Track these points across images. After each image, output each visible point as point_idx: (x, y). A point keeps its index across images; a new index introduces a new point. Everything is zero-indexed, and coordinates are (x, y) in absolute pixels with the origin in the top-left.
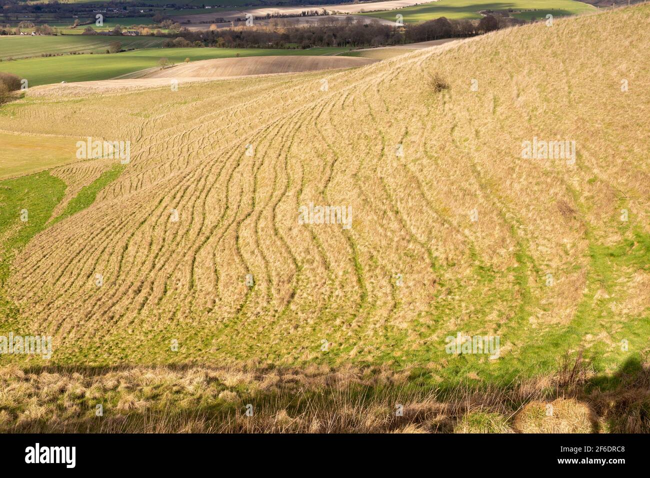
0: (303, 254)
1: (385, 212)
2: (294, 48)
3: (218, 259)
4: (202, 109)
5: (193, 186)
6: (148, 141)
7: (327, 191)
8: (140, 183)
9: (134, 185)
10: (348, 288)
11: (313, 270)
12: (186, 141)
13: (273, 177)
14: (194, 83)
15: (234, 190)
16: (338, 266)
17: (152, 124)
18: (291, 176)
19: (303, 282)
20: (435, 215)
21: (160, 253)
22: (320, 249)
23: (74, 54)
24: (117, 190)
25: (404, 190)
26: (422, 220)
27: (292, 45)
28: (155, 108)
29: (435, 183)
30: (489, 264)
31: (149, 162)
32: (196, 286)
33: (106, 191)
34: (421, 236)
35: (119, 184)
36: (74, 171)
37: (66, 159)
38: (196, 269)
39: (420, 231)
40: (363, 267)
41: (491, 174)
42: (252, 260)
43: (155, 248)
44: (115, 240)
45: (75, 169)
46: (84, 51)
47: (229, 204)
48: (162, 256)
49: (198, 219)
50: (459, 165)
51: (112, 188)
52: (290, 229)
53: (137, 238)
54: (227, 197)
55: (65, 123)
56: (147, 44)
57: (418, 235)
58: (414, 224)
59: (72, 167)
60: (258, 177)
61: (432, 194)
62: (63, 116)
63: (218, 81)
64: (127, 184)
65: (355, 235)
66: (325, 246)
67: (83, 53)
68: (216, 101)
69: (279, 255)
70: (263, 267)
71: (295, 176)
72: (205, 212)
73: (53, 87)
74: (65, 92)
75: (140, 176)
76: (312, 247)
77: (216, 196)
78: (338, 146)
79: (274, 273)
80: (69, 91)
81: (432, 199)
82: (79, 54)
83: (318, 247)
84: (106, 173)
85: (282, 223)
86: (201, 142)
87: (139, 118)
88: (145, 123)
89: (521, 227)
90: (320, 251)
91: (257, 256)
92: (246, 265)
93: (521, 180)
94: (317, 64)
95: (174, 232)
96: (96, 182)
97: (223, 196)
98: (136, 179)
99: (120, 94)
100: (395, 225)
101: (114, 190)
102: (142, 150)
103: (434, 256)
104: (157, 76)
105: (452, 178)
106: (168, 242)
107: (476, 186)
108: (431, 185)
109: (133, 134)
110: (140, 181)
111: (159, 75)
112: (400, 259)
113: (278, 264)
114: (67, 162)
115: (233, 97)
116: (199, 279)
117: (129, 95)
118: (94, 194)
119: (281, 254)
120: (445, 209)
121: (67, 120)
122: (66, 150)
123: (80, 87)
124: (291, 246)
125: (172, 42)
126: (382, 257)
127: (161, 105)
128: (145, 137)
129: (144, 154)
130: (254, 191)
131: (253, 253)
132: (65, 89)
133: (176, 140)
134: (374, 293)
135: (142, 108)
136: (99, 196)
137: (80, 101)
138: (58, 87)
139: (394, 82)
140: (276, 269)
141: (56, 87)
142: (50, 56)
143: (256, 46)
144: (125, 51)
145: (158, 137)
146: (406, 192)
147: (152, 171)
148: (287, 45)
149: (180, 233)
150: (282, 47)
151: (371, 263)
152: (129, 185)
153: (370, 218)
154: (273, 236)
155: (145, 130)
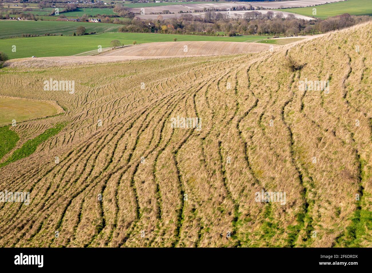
0: (145, 204)
1: (215, 171)
2: (223, 36)
3: (85, 205)
4: (135, 82)
5: (95, 143)
6: (89, 105)
7: (179, 152)
8: (71, 139)
9: (67, 140)
10: (166, 236)
11: (148, 218)
12: (116, 106)
13: (151, 138)
14: (133, 60)
15: (121, 147)
16: (167, 216)
17: (96, 92)
18: (163, 137)
19: (138, 228)
20: (250, 176)
21: (52, 197)
22: (159, 200)
23: (48, 35)
24: (53, 143)
25: (234, 153)
26: (240, 180)
27: (221, 33)
28: (100, 79)
29: (258, 148)
30: (276, 222)
31: (84, 122)
32: (62, 226)
33: (45, 144)
34: (235, 194)
35: (55, 139)
36: (27, 127)
37: (25, 117)
38: (67, 212)
39: (236, 189)
40: (185, 218)
41: (303, 142)
42: (107, 207)
43: (50, 191)
44: (26, 184)
45: (28, 126)
46: (56, 34)
47: (113, 159)
48: (51, 199)
49: (88, 170)
50: (280, 134)
51: (50, 142)
52: (143, 182)
53: (41, 183)
54: (113, 153)
55: (29, 89)
56: (106, 29)
57: (233, 193)
58: (233, 182)
59: (27, 124)
60: (141, 137)
61: (253, 158)
62: (29, 83)
63: (153, 59)
64: (62, 139)
65: (187, 190)
66: (163, 198)
67: (55, 35)
68: (147, 75)
69: (128, 204)
70: (114, 212)
71: (166, 138)
72: (95, 164)
73: (25, 61)
74: (33, 64)
75: (73, 133)
76: (153, 199)
77: (106, 152)
78: (204, 114)
79: (120, 219)
80: (36, 64)
81: (252, 162)
82: (52, 35)
83: (158, 199)
84: (49, 129)
85: (139, 177)
86: (126, 107)
87: (87, 87)
88: (91, 91)
89: (312, 190)
90: (158, 202)
91: (112, 204)
92: (102, 211)
93: (324, 149)
94: (238, 49)
95: (67, 180)
96: (39, 137)
97: (111, 151)
98: (69, 136)
99: (74, 68)
100: (218, 183)
101: (51, 143)
102: (83, 112)
103: (239, 211)
104: (109, 54)
105: (272, 145)
106: (60, 188)
107: (288, 153)
108: (255, 151)
109: (80, 100)
110: (72, 137)
111: (111, 54)
112: (213, 213)
113: (125, 211)
114: (24, 120)
115: (161, 73)
116: (67, 220)
117: (81, 68)
118: (36, 146)
119: (130, 203)
120: (260, 171)
121: (31, 86)
122: (27, 110)
123: (45, 61)
124: (140, 196)
125: (126, 28)
126: (201, 210)
127: (105, 77)
128: (88, 102)
129: (83, 116)
130: (134, 149)
131: (111, 200)
132: (33, 62)
133: (109, 106)
134: (184, 241)
135: (90, 79)
136: (38, 148)
137: (43, 72)
138: (29, 60)
139: (262, 64)
140: (123, 216)
141: (27, 60)
142: (29, 36)
143: (192, 33)
144: (88, 34)
145: (97, 103)
146: (234, 155)
147: (82, 129)
148: (217, 33)
149: (71, 181)
150: (213, 34)
151: (191, 215)
152: (63, 140)
153: (202, 176)
154: (128, 187)
155: (89, 97)
